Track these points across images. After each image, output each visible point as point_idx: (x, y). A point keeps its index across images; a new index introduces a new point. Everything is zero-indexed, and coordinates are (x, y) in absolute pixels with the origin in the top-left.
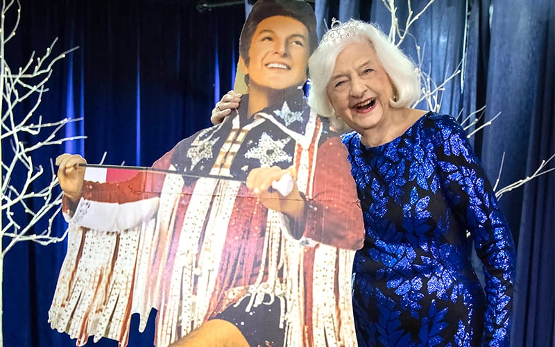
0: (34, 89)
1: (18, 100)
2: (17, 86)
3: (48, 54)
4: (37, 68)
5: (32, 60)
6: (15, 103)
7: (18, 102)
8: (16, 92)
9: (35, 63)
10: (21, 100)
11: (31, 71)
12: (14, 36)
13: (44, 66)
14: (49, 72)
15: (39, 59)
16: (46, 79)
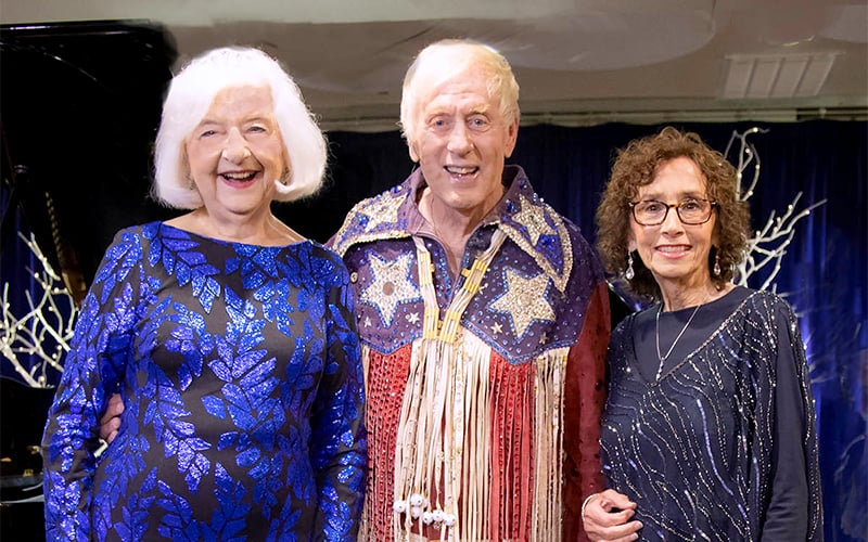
0: (772, 254)
1: (754, 268)
2: (754, 254)
3: (790, 213)
4: (776, 229)
5: (771, 222)
6: (750, 272)
7: (754, 272)
8: (752, 260)
9: (775, 224)
10: (757, 269)
11: (769, 234)
12: (751, 197)
13: (784, 227)
14: (789, 234)
15: (779, 219)
16: (788, 242)
